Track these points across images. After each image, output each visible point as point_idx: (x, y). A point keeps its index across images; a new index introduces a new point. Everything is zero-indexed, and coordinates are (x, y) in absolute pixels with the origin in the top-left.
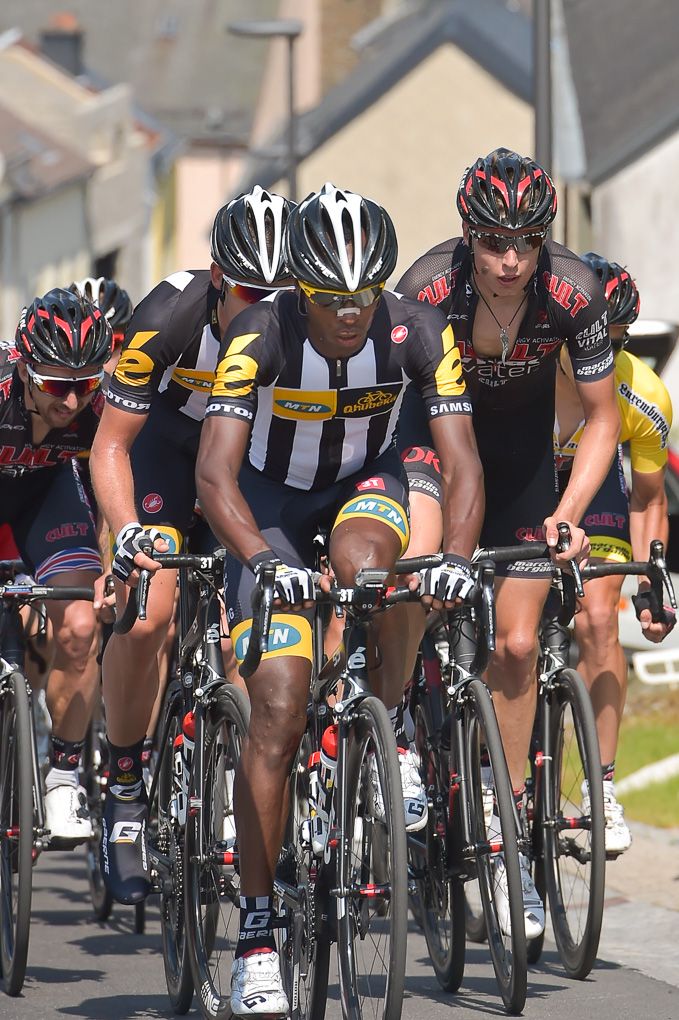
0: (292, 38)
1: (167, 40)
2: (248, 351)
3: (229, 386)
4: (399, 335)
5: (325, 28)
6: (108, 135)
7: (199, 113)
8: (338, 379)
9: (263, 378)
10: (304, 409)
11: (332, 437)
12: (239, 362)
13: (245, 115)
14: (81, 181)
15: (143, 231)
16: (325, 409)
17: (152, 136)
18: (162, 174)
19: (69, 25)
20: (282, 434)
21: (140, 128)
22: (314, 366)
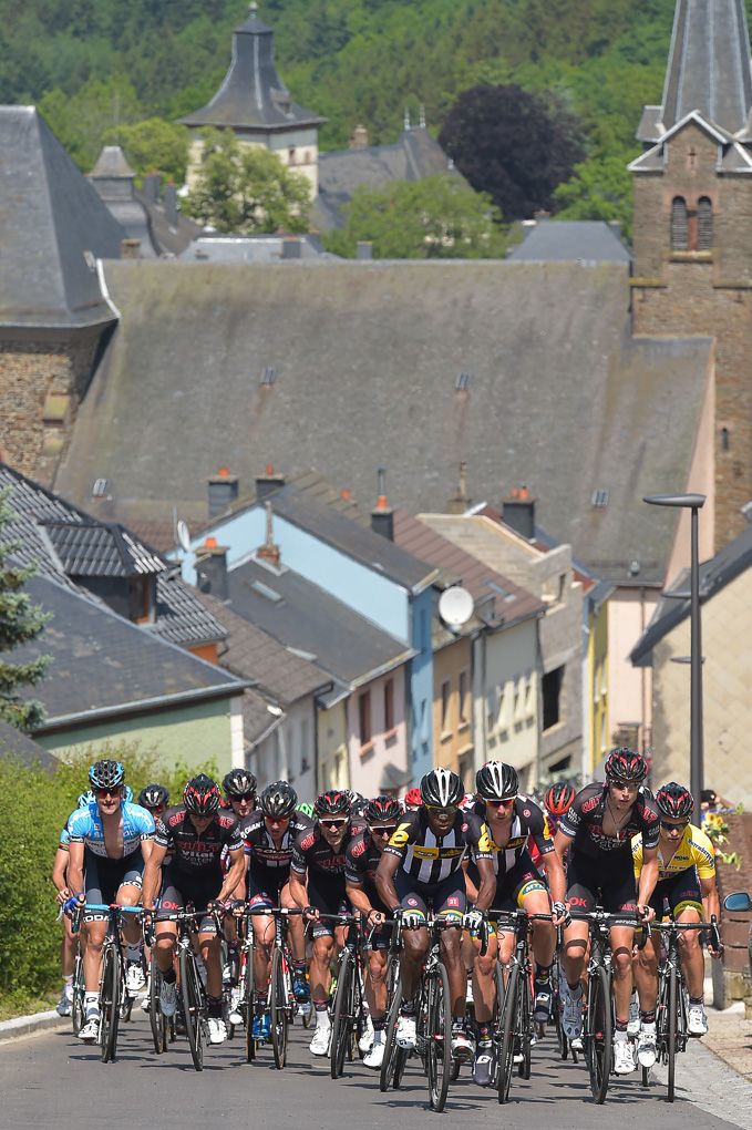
0: (695, 507)
1: (599, 509)
2: (406, 830)
3: (396, 842)
4: (465, 827)
5: (719, 500)
6: (555, 581)
7: (624, 565)
8: (439, 844)
9: (410, 841)
10: (426, 855)
11: (437, 865)
12: (401, 834)
13: (660, 566)
14: (534, 616)
15: (581, 655)
16: (434, 855)
17: (586, 583)
18: (595, 613)
19: (524, 497)
20: (417, 863)
21: (577, 577)
22: (430, 838)
